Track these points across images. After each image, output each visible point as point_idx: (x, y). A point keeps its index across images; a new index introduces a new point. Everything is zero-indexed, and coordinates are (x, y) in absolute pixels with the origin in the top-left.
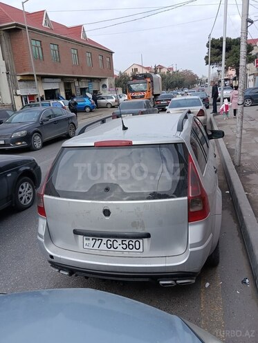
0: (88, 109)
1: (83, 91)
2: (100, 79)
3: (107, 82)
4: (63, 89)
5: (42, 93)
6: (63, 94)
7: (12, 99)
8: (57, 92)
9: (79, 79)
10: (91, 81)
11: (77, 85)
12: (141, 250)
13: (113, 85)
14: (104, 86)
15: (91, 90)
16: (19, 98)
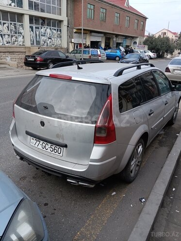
0: (117, 58)
1: (118, 45)
2: (133, 38)
3: (138, 41)
4: (104, 42)
5: (88, 43)
6: (103, 45)
7: (68, 45)
8: (99, 43)
9: (117, 36)
10: (126, 38)
11: (115, 40)
12: (61, 155)
13: (142, 43)
14: (135, 43)
15: (125, 45)
16: (73, 44)
